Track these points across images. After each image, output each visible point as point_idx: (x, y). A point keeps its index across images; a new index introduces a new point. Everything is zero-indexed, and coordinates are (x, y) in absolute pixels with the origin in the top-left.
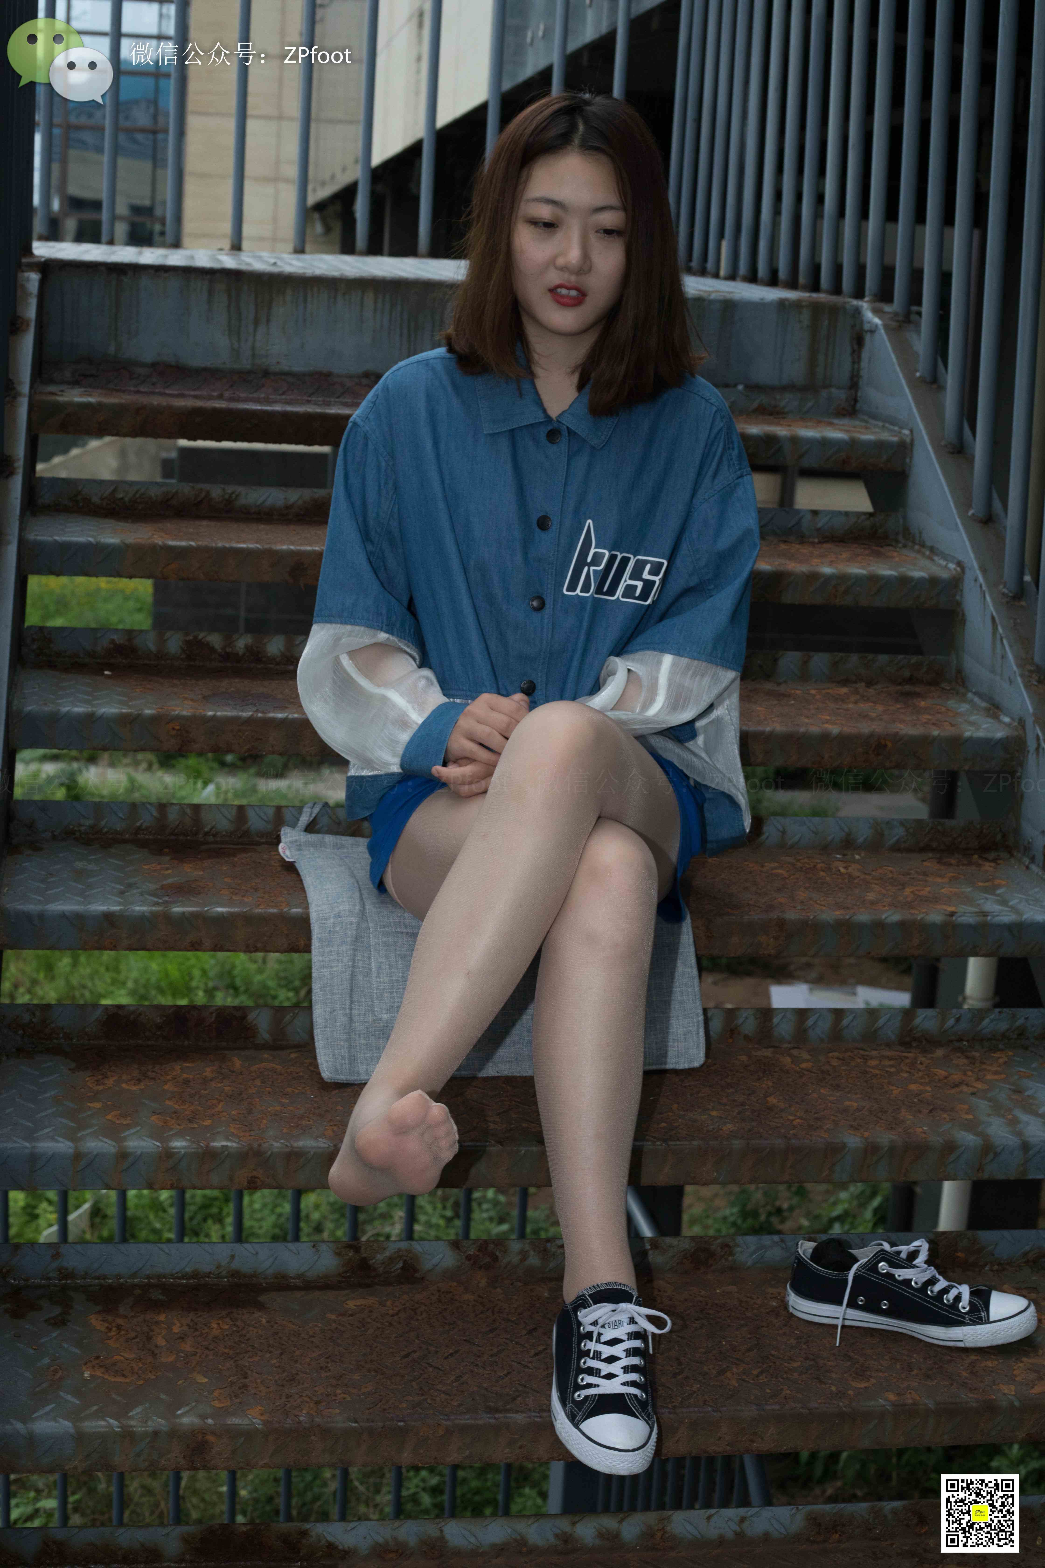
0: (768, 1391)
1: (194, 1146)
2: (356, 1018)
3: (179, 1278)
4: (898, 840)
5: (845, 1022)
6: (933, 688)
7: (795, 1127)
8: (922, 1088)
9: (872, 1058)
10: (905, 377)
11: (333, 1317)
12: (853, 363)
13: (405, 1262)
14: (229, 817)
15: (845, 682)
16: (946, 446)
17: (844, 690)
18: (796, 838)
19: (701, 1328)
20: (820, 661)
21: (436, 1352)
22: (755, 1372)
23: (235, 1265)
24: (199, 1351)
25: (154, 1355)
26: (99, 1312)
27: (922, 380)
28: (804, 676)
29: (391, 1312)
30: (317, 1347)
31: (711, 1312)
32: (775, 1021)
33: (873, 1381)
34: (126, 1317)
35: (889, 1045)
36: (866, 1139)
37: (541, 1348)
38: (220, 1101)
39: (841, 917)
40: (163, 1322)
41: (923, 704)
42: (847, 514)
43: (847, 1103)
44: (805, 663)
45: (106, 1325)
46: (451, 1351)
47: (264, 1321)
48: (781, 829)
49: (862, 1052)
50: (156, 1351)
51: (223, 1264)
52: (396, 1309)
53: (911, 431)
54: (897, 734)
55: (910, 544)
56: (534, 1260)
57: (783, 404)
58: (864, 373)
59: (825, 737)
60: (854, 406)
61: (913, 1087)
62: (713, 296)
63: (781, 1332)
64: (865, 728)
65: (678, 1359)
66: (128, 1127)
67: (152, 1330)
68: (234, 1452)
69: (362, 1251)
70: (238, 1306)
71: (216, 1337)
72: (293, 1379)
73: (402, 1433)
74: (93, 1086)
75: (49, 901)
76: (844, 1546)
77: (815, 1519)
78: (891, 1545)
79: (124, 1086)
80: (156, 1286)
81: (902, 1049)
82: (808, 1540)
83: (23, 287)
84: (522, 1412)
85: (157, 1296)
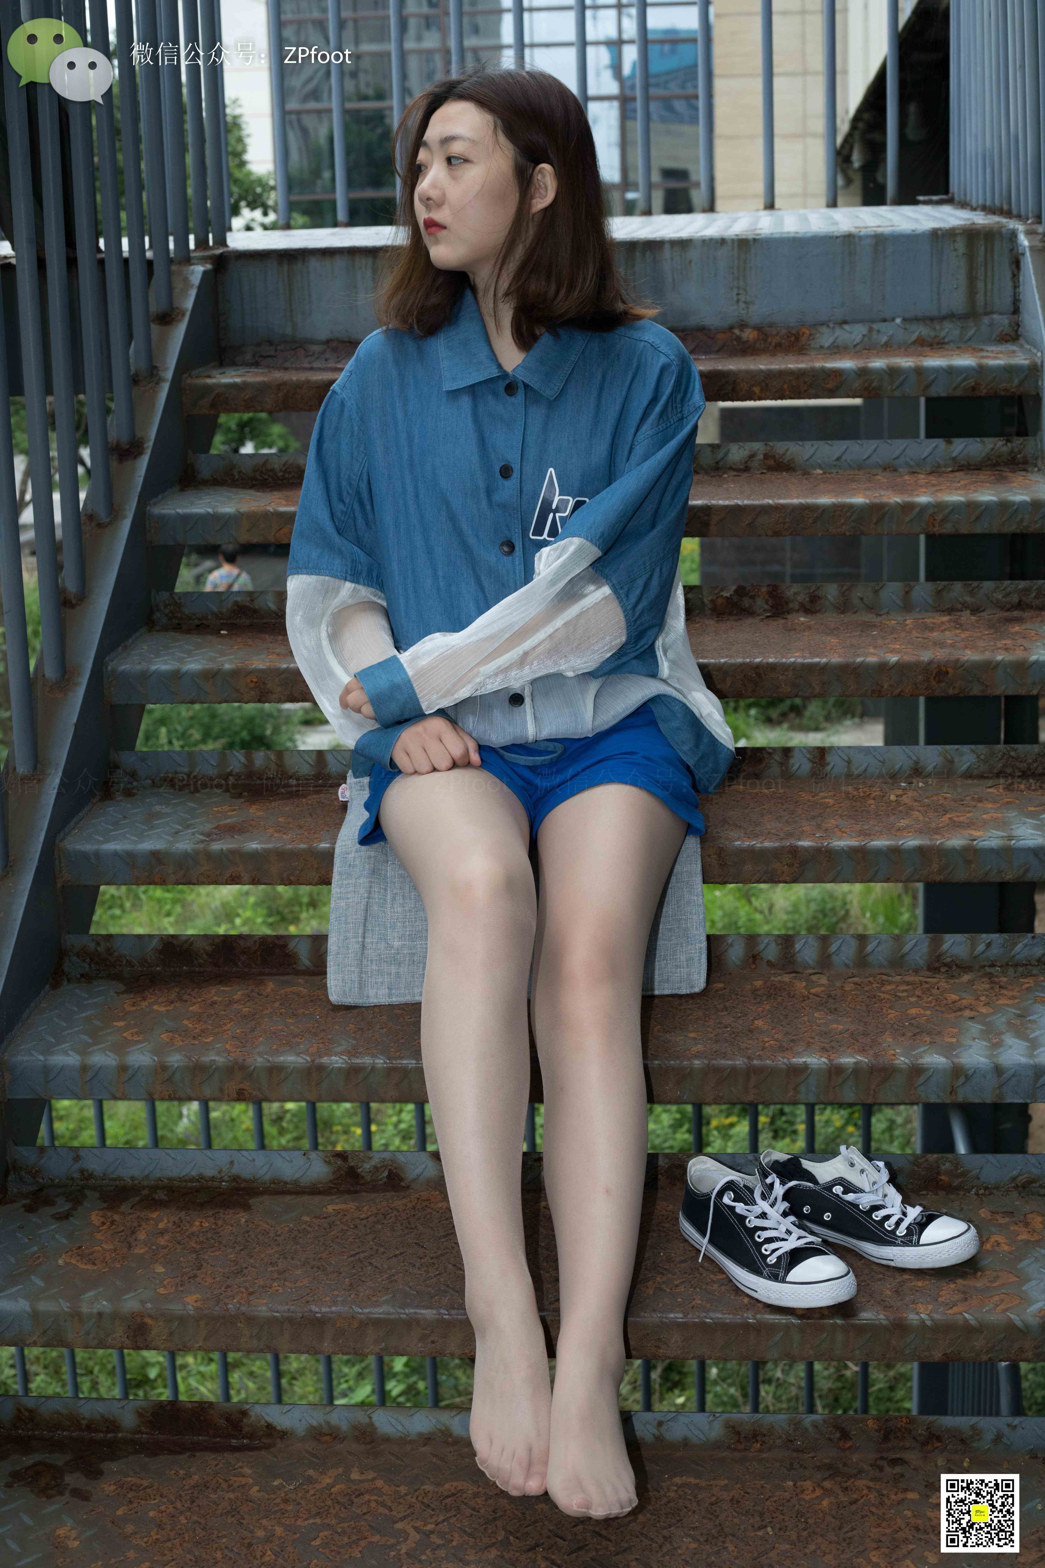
1: (187, 1060)
2: (369, 946)
3: (186, 1181)
5: (869, 948)
7: (764, 1049)
8: (922, 1012)
9: (890, 983)
10: (1040, 298)
12: (1015, 287)
13: (390, 1171)
15: (950, 611)
17: (946, 618)
18: (863, 768)
20: (923, 590)
21: (384, 1253)
23: (235, 1170)
24: (171, 1245)
25: (130, 1247)
26: (102, 1209)
28: (907, 606)
29: (363, 1216)
30: (278, 1245)
31: (667, 1225)
32: (798, 946)
34: (123, 1213)
35: (916, 971)
36: (831, 1060)
38: (232, 1021)
40: (153, 1219)
43: (835, 1026)
44: (907, 593)
45: (103, 1220)
46: (397, 1253)
47: (243, 1220)
48: (846, 758)
49: (885, 977)
50: (134, 1244)
51: (224, 1169)
53: (1042, 353)
54: (959, 661)
57: (943, 334)
58: (1022, 297)
59: (883, 667)
60: (1016, 332)
61: (913, 1011)
62: (863, 232)
64: (926, 656)
66: (139, 1042)
67: (140, 1226)
68: (171, 1334)
69: (350, 1160)
70: (228, 1207)
71: (193, 1234)
72: (240, 1272)
73: (319, 1324)
74: (128, 1007)
75: (107, 841)
76: (764, 1455)
77: (733, 1427)
78: (813, 1458)
79: (156, 1007)
80: (163, 1188)
81: (929, 974)
82: (729, 1447)
83: (186, 280)
84: (433, 1309)
85: (161, 1196)
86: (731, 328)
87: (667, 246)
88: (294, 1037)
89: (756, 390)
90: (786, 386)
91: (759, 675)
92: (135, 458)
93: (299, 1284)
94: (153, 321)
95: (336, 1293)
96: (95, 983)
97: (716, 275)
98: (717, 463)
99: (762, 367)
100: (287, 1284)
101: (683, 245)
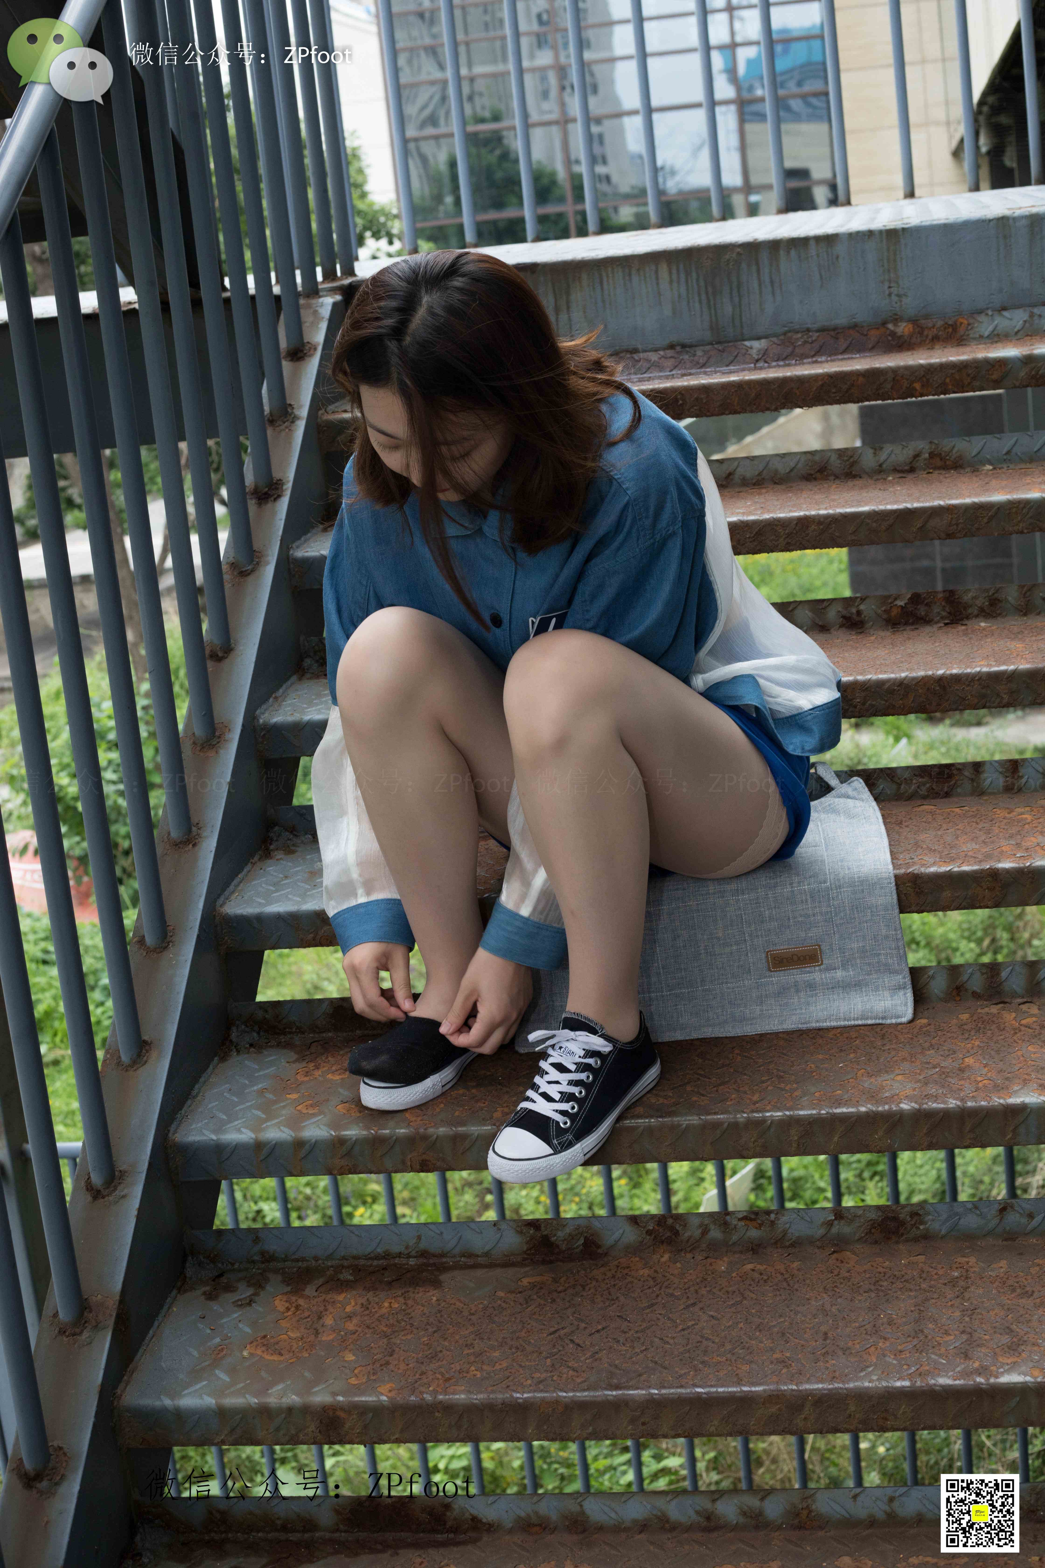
0: (905, 1367)
1: (365, 1133)
3: (372, 1258)
7: (977, 1089)
13: (586, 1238)
19: (866, 1300)
21: (585, 1328)
22: (901, 1347)
23: (423, 1245)
24: (360, 1329)
25: (317, 1334)
26: (286, 1293)
30: (473, 1324)
32: (1004, 975)
33: (1024, 1355)
34: (308, 1297)
37: (690, 1324)
40: (340, 1302)
45: (287, 1305)
46: (600, 1327)
47: (434, 1299)
48: (1041, 770)
50: (321, 1330)
51: (411, 1244)
52: (567, 1285)
56: (715, 1233)
62: (1017, 213)
63: (950, 1304)
65: (826, 1334)
66: (314, 1115)
67: (326, 1310)
68: (365, 1427)
69: (543, 1228)
70: (417, 1285)
71: (382, 1316)
72: (434, 1357)
73: (522, 1409)
74: (301, 1078)
75: (269, 903)
79: (330, 1076)
80: (348, 1267)
83: (316, 312)
84: (642, 1389)
85: (347, 1276)
86: (884, 324)
87: (812, 243)
88: (477, 1101)
89: (917, 386)
90: (948, 380)
91: (944, 688)
92: (275, 500)
93: (498, 1367)
94: (285, 358)
95: (537, 1375)
96: (266, 1053)
97: (865, 269)
98: (880, 465)
99: (922, 362)
100: (485, 1367)
101: (829, 240)
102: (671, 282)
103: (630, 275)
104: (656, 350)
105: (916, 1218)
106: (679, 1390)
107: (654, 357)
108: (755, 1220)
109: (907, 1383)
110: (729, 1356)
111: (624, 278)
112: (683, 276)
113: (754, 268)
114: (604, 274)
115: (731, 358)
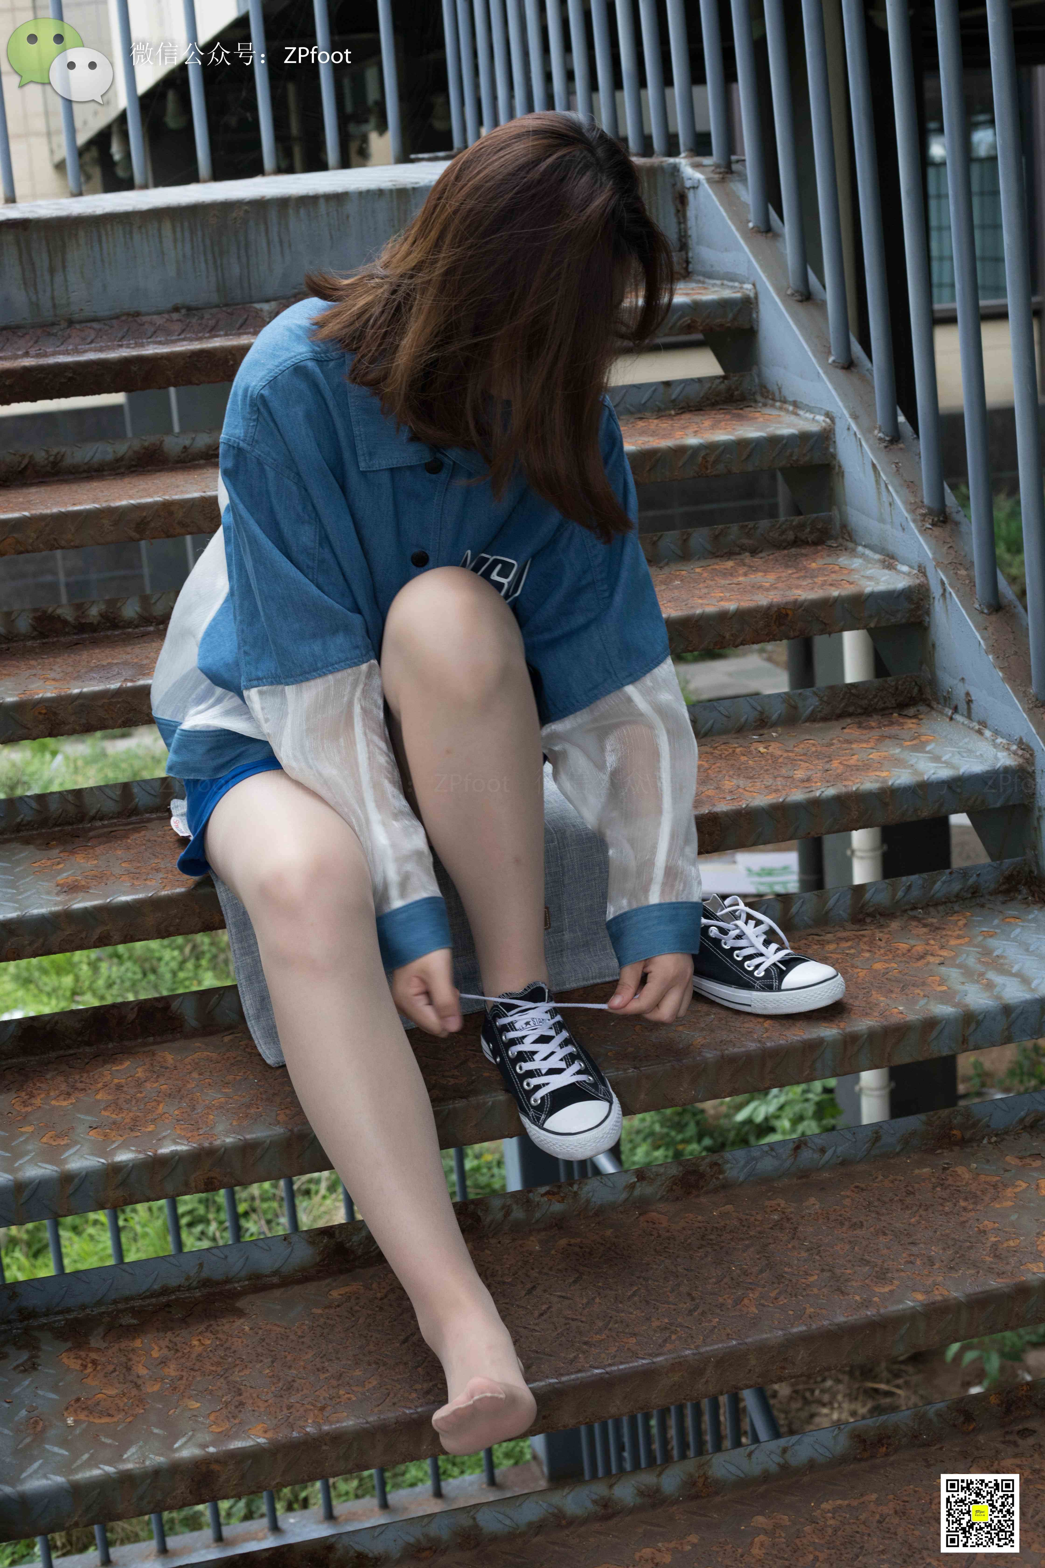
0: (791, 1313)
1: (141, 1156)
3: (148, 1297)
4: (813, 711)
5: (794, 910)
6: (819, 548)
8: (887, 965)
9: (828, 942)
10: (738, 229)
11: (319, 1311)
12: (680, 223)
14: (114, 797)
15: (729, 555)
16: (793, 295)
17: (730, 564)
18: (709, 725)
19: (706, 1256)
20: (700, 537)
22: (773, 1295)
23: (205, 1274)
24: (184, 1374)
25: (138, 1386)
26: (69, 1350)
27: (757, 230)
28: (686, 555)
29: (379, 1295)
30: (309, 1347)
31: (712, 1237)
33: (896, 1282)
34: (98, 1350)
35: (843, 926)
36: (843, 1029)
37: (544, 1307)
38: (159, 1102)
39: (775, 801)
40: (139, 1349)
41: (814, 565)
42: (700, 380)
44: (685, 541)
45: (79, 1362)
47: (247, 1328)
49: (816, 938)
50: (140, 1382)
51: (192, 1274)
52: (385, 1291)
53: (754, 285)
54: (795, 601)
55: (770, 402)
56: (518, 1213)
58: (693, 232)
59: (723, 617)
60: (686, 268)
61: (878, 966)
63: (790, 1246)
64: (762, 600)
65: (689, 1294)
66: (68, 1145)
67: (130, 1360)
68: (243, 1476)
69: (337, 1235)
70: (216, 1317)
71: (200, 1355)
72: (290, 1387)
74: (21, 1109)
76: (892, 1458)
77: (859, 1436)
78: (941, 1448)
79: (53, 1103)
81: (857, 927)
82: (855, 1458)
84: (540, 1380)
85: (128, 1320)
87: (322, 201)
93: (368, 1386)
97: (375, 229)
100: (355, 1389)
101: (338, 199)
102: (175, 241)
103: (131, 233)
104: (159, 313)
105: (716, 1168)
106: (579, 1375)
107: (158, 320)
108: (558, 1193)
109: (804, 1328)
110: (607, 1332)
111: (125, 237)
112: (187, 234)
113: (262, 227)
114: (103, 232)
115: (241, 321)
